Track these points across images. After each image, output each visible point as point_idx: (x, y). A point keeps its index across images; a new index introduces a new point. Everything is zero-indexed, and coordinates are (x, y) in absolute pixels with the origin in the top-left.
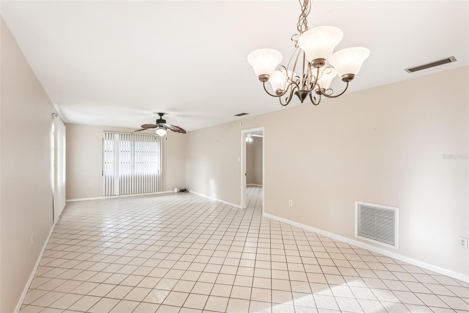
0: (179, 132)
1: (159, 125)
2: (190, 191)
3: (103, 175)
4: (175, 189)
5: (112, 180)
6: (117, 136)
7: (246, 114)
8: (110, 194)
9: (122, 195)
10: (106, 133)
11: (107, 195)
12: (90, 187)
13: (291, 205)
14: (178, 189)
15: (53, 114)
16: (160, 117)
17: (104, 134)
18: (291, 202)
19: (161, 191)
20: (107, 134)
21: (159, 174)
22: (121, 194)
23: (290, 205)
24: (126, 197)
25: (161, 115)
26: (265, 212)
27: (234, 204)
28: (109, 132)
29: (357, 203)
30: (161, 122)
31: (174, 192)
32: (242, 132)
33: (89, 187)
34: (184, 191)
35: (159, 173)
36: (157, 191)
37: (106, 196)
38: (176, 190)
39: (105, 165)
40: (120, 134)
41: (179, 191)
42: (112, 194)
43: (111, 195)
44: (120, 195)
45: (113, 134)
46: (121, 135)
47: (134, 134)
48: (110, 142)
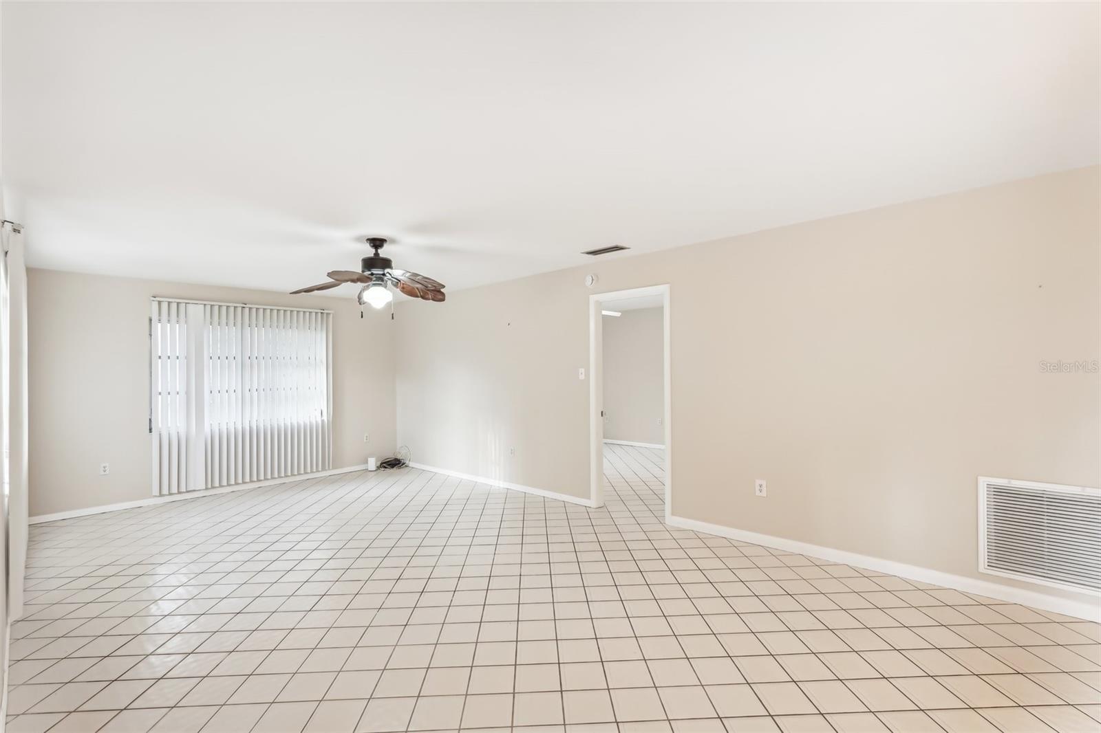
0: (423, 297)
1: (372, 274)
2: (411, 464)
3: (150, 430)
4: (369, 459)
5: (182, 446)
6: (196, 311)
7: (622, 248)
8: (174, 490)
9: (213, 487)
10: (160, 302)
11: (165, 491)
12: (107, 472)
13: (764, 494)
14: (377, 461)
15: (3, 223)
16: (373, 251)
17: (155, 305)
18: (761, 486)
19: (329, 469)
20: (164, 306)
21: (323, 421)
22: (210, 486)
23: (758, 493)
24: (228, 493)
25: (378, 243)
26: (673, 514)
27: (567, 496)
28: (170, 300)
29: (983, 482)
30: (376, 266)
31: (367, 470)
32: (593, 298)
33: (103, 473)
34: (393, 463)
35: (325, 418)
36: (320, 470)
37: (161, 495)
38: (372, 464)
39: (159, 401)
40: (205, 305)
41: (379, 464)
42: (183, 489)
43: (179, 493)
44: (207, 489)
45: (182, 307)
46: (208, 308)
47: (250, 306)
48: (172, 330)
